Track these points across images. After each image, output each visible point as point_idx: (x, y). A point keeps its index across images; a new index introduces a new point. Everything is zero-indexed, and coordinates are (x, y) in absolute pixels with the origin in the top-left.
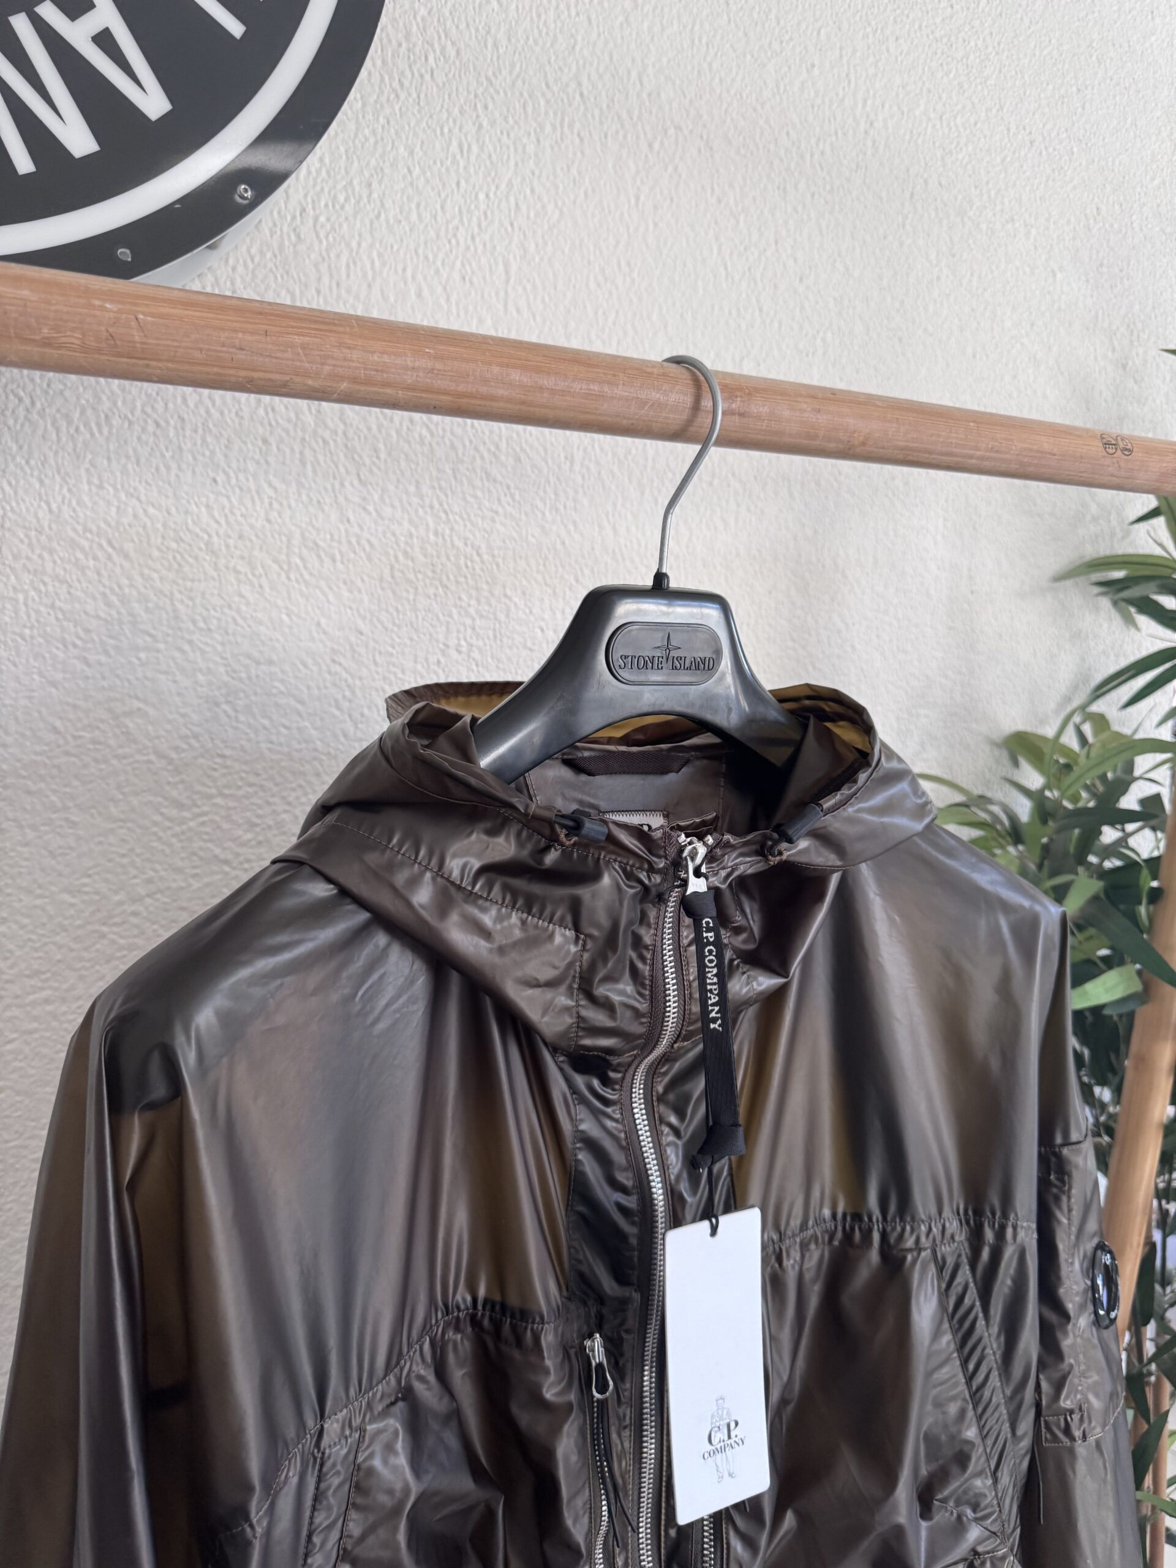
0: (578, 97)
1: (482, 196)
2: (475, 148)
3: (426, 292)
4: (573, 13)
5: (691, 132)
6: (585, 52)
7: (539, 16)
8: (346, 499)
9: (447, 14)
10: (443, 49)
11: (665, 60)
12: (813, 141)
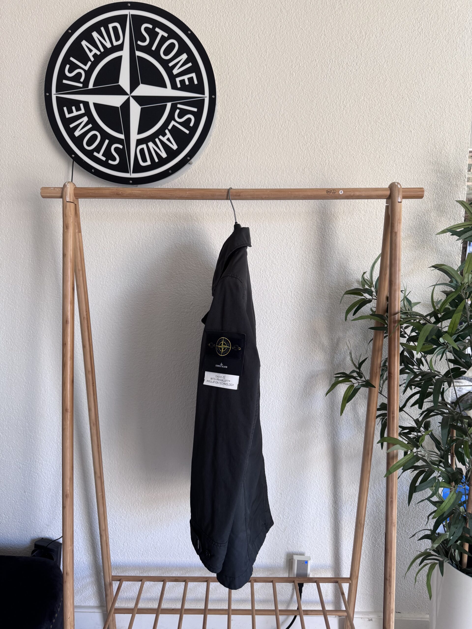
0: (264, 120)
1: (242, 145)
2: (241, 136)
3: (230, 166)
4: (264, 103)
5: (292, 121)
6: (266, 110)
7: (256, 106)
8: (214, 206)
9: (236, 111)
10: (235, 118)
11: (286, 107)
12: (327, 114)
